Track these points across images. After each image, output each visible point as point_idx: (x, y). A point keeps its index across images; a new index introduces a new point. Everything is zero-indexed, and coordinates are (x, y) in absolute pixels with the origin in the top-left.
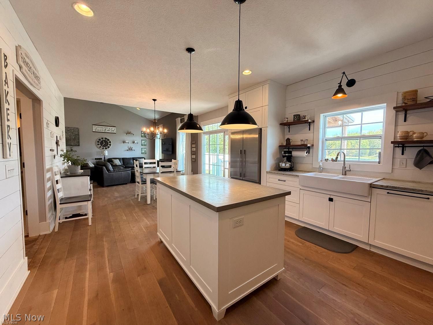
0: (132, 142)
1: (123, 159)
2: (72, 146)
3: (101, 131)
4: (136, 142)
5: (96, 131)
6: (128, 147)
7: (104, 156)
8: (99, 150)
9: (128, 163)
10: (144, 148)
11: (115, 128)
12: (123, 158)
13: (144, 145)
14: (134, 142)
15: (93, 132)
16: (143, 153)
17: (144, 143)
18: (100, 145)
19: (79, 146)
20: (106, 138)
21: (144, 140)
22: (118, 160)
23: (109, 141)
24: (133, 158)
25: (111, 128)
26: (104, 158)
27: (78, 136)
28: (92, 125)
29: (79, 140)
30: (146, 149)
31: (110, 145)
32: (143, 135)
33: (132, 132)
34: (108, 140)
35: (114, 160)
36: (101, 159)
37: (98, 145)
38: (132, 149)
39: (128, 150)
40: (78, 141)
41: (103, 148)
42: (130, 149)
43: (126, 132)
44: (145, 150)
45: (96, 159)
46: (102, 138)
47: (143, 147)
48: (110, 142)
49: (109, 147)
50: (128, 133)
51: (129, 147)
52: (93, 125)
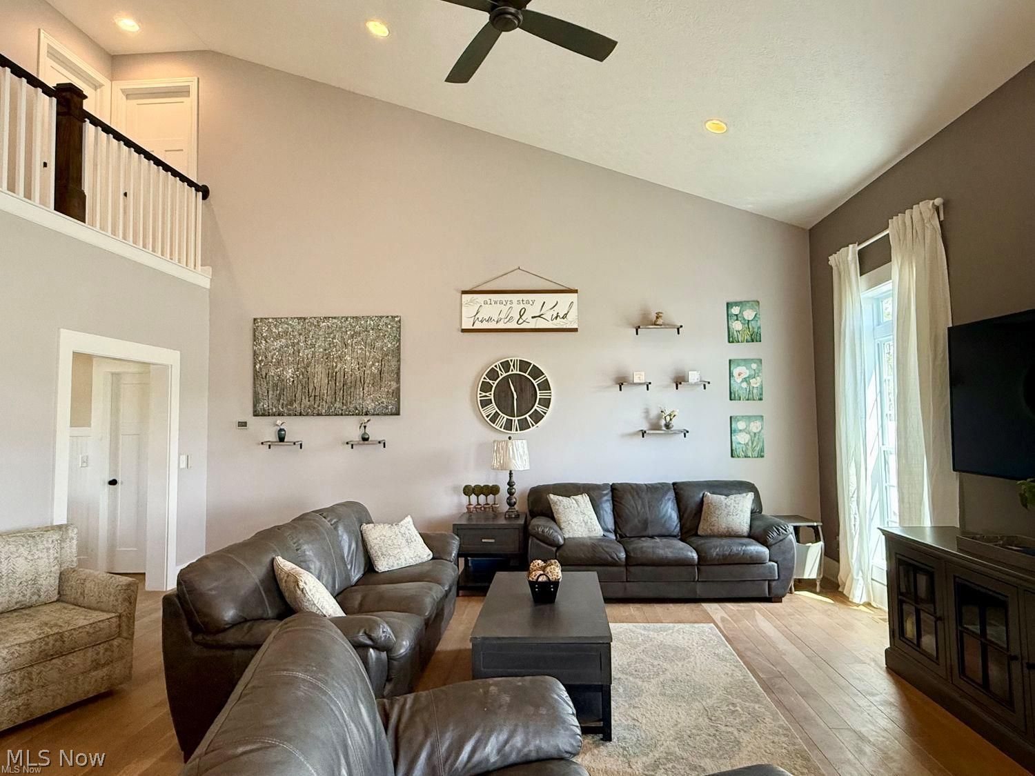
0: (667, 380)
1: (617, 492)
2: (366, 419)
3: (501, 326)
4: (693, 377)
5: (478, 326)
6: (647, 412)
7: (511, 474)
8: (489, 436)
9: (645, 524)
10: (749, 418)
11: (573, 297)
12: (614, 489)
13: (743, 394)
14: (679, 381)
15: (464, 331)
16: (739, 451)
17: (745, 380)
18: (493, 408)
19: (398, 413)
20: (524, 365)
21: (746, 362)
22: (584, 500)
23: (541, 379)
24: (674, 484)
25: (550, 299)
26: (511, 484)
27: (394, 363)
28: (460, 294)
29: (398, 381)
30: (758, 423)
31: (546, 403)
32: (737, 326)
33: (673, 314)
34: (537, 373)
35: (561, 504)
36: (494, 490)
37: (485, 403)
38: (667, 426)
39: (643, 433)
40: (394, 385)
41: (509, 426)
42: (660, 426)
43: (636, 318)
44: (755, 427)
45: (468, 491)
46: (506, 365)
47: (739, 408)
48: (545, 386)
49: (538, 417)
50: (648, 322)
51: (654, 413)
52: (464, 292)
